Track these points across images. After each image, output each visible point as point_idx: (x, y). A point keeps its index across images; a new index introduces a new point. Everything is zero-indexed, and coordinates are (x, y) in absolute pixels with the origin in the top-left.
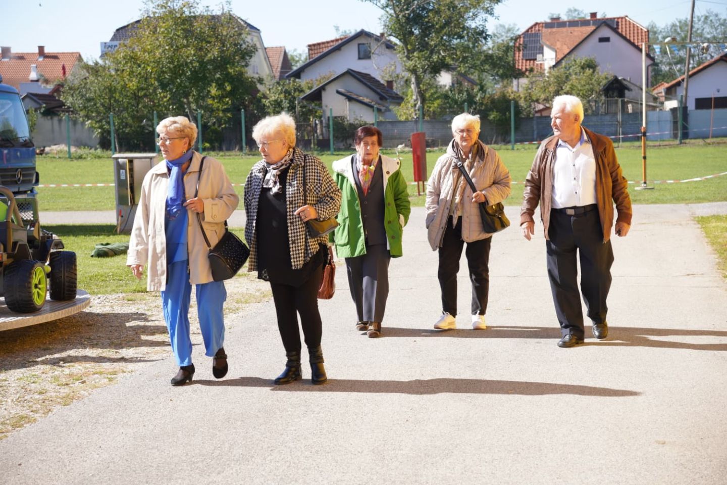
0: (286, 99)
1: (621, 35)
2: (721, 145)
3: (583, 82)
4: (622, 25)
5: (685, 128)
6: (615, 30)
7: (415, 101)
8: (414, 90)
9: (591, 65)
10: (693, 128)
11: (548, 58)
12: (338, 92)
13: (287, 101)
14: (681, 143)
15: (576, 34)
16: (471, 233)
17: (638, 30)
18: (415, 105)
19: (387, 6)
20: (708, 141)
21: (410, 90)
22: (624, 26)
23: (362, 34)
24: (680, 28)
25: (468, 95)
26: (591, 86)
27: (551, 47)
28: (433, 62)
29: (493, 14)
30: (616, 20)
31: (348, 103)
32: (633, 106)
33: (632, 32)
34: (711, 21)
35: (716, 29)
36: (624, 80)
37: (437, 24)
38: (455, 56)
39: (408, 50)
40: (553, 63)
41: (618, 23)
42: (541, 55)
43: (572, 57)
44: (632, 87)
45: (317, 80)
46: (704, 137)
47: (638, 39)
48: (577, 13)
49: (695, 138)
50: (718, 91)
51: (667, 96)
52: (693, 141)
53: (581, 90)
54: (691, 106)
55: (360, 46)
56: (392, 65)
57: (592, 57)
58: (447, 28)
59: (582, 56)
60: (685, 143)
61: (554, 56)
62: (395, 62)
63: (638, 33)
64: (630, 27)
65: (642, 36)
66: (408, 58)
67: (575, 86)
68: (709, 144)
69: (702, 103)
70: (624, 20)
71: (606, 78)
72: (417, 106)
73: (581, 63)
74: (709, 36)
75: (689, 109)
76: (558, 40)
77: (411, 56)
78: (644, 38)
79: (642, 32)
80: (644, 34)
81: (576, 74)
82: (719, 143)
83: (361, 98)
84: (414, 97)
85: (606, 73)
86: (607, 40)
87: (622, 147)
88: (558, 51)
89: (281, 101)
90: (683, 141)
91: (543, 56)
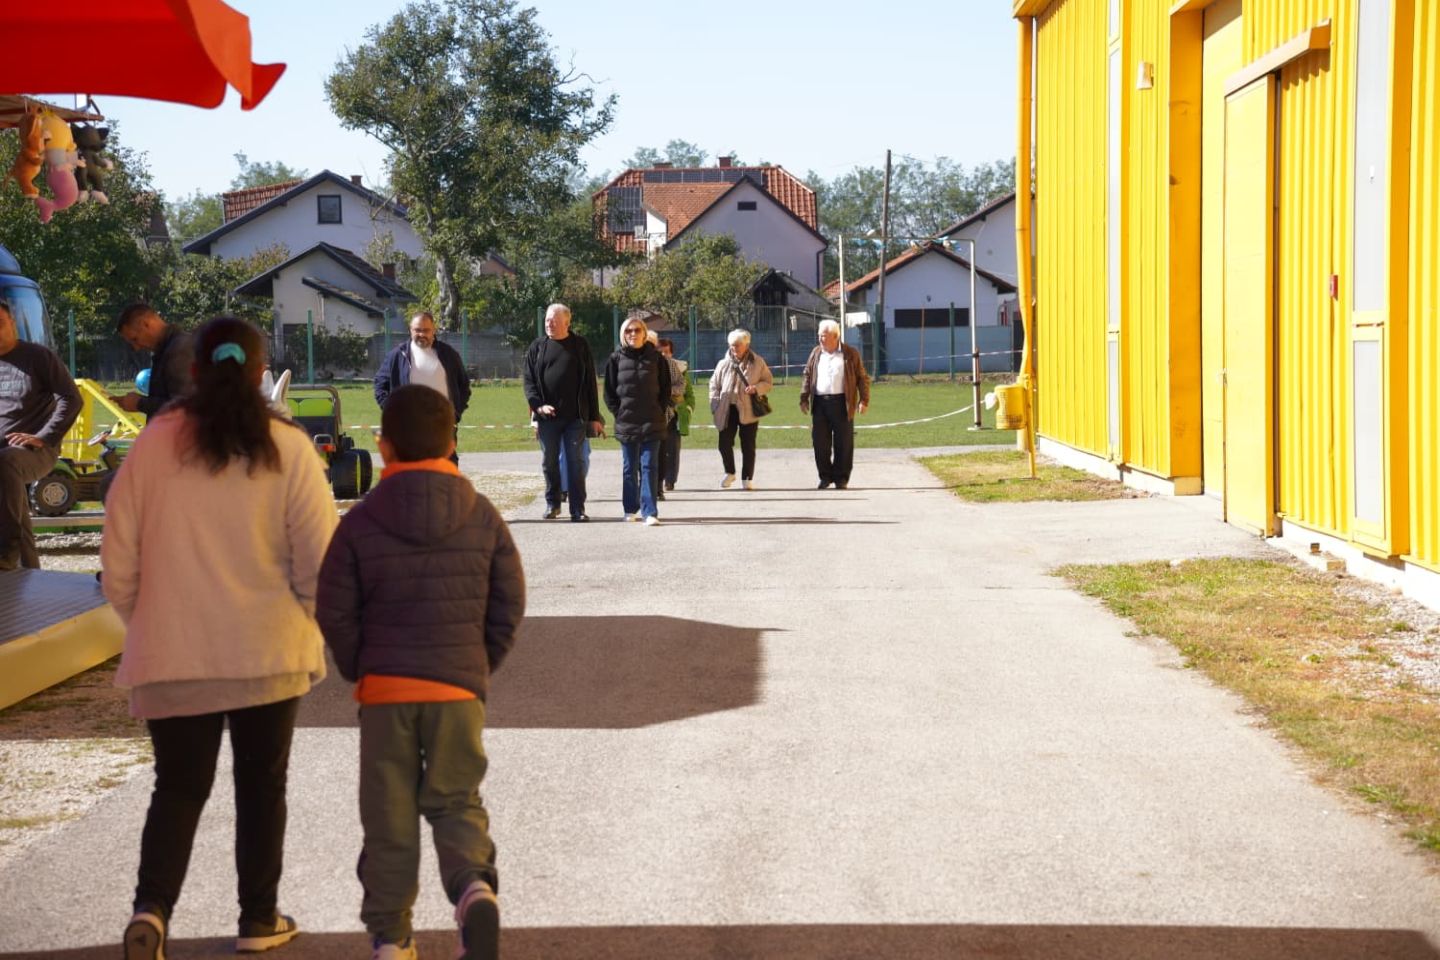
0: (202, 291)
1: (771, 198)
2: (936, 384)
3: (718, 277)
4: (772, 181)
5: (882, 356)
6: (763, 189)
7: (443, 300)
8: (441, 283)
9: (726, 248)
10: (894, 356)
11: (655, 232)
12: (305, 282)
13: (207, 295)
14: (877, 380)
15: (698, 193)
16: (746, 418)
17: (798, 190)
18: (443, 308)
19: (393, 140)
20: (917, 377)
21: (434, 281)
22: (776, 184)
23: (326, 177)
24: (862, 183)
25: (534, 292)
26: (732, 284)
27: (658, 215)
28: (475, 236)
29: (576, 160)
30: (762, 171)
31: (322, 300)
32: (798, 319)
33: (789, 193)
34: (911, 175)
35: (920, 189)
36: (784, 275)
37: (484, 173)
38: (513, 228)
39: (433, 215)
40: (662, 241)
41: (765, 176)
42: (642, 228)
43: (696, 232)
44: (796, 287)
45: (253, 259)
46: (911, 372)
47: (799, 206)
48: (685, 149)
49: (896, 374)
50: (929, 300)
51: (852, 305)
52: (893, 377)
53: (716, 290)
54: (889, 321)
55: (322, 200)
56: (386, 236)
57: (728, 235)
58: (501, 181)
59: (713, 231)
60: (884, 380)
61: (664, 230)
62: (390, 232)
63: (798, 195)
64: (785, 186)
65: (805, 201)
66: (434, 228)
67: (707, 283)
68: (919, 382)
69: (906, 318)
70: (775, 172)
71: (756, 272)
72: (447, 309)
73: (711, 243)
74: (908, 201)
75: (887, 326)
76: (671, 203)
77: (438, 224)
78: (809, 204)
79: (805, 195)
80: (808, 198)
81: (703, 262)
82: (932, 381)
83: (346, 293)
84: (441, 294)
85: (755, 264)
86: (749, 206)
87: (789, 384)
88: (670, 221)
89: (196, 295)
90: (881, 377)
91: (645, 228)
